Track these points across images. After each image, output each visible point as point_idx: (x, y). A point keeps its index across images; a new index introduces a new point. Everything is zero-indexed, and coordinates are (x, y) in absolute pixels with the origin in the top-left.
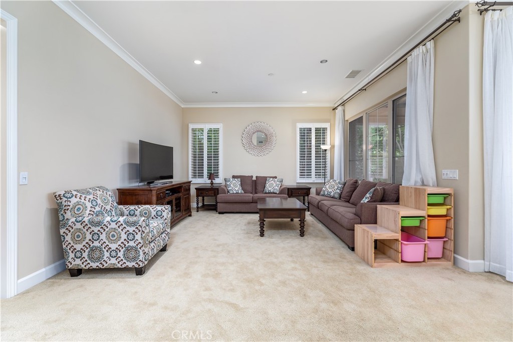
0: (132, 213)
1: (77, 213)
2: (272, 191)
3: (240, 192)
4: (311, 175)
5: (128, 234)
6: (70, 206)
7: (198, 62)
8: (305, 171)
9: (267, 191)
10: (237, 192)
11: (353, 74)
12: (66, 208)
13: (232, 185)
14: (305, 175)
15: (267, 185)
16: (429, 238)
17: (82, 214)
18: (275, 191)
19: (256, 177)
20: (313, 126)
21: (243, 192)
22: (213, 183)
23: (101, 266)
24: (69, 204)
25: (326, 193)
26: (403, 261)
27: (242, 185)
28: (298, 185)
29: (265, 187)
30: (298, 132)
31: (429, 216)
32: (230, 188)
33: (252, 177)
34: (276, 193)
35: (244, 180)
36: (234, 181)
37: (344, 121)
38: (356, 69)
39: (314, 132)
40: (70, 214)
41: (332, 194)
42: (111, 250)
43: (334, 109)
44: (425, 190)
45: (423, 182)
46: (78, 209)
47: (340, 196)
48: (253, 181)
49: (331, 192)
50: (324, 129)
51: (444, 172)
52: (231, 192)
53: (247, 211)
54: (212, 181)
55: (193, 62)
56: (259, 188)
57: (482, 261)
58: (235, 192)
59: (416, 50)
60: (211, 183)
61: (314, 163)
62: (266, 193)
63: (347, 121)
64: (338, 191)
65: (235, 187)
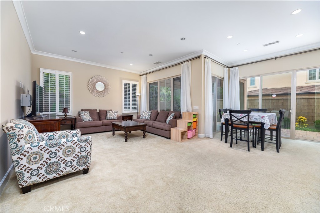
0: (51, 138)
1: (29, 140)
2: (112, 118)
3: (91, 120)
4: (129, 109)
5: (81, 148)
6: (23, 135)
7: (82, 33)
8: (126, 106)
9: (109, 119)
10: (89, 120)
11: (158, 63)
12: (20, 137)
13: (85, 116)
14: (127, 109)
15: (108, 115)
16: (193, 129)
17: (33, 140)
18: (115, 118)
19: (99, 110)
20: (131, 83)
21: (92, 120)
22: (67, 115)
23: (58, 176)
24: (22, 133)
25: (143, 117)
26: (188, 138)
27: (90, 115)
28: (123, 114)
29: (106, 116)
30: (123, 85)
31: (193, 122)
32: (84, 118)
33: (96, 110)
34: (115, 119)
35: (91, 112)
36: (86, 113)
37: (147, 83)
38: (160, 61)
39: (131, 86)
40: (24, 142)
41: (146, 118)
42: (66, 162)
43: (140, 75)
44: (192, 113)
45: (188, 110)
46: (29, 137)
47: (150, 118)
48: (97, 112)
49: (146, 117)
50: (136, 85)
51: (194, 107)
52: (85, 120)
53: (99, 131)
54: (66, 114)
55: (79, 32)
56: (103, 117)
57: (204, 134)
58: (88, 120)
59: (185, 62)
60: (65, 115)
61: (131, 102)
62: (108, 120)
63: (148, 82)
64: (149, 116)
65: (87, 117)
